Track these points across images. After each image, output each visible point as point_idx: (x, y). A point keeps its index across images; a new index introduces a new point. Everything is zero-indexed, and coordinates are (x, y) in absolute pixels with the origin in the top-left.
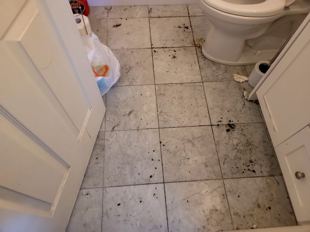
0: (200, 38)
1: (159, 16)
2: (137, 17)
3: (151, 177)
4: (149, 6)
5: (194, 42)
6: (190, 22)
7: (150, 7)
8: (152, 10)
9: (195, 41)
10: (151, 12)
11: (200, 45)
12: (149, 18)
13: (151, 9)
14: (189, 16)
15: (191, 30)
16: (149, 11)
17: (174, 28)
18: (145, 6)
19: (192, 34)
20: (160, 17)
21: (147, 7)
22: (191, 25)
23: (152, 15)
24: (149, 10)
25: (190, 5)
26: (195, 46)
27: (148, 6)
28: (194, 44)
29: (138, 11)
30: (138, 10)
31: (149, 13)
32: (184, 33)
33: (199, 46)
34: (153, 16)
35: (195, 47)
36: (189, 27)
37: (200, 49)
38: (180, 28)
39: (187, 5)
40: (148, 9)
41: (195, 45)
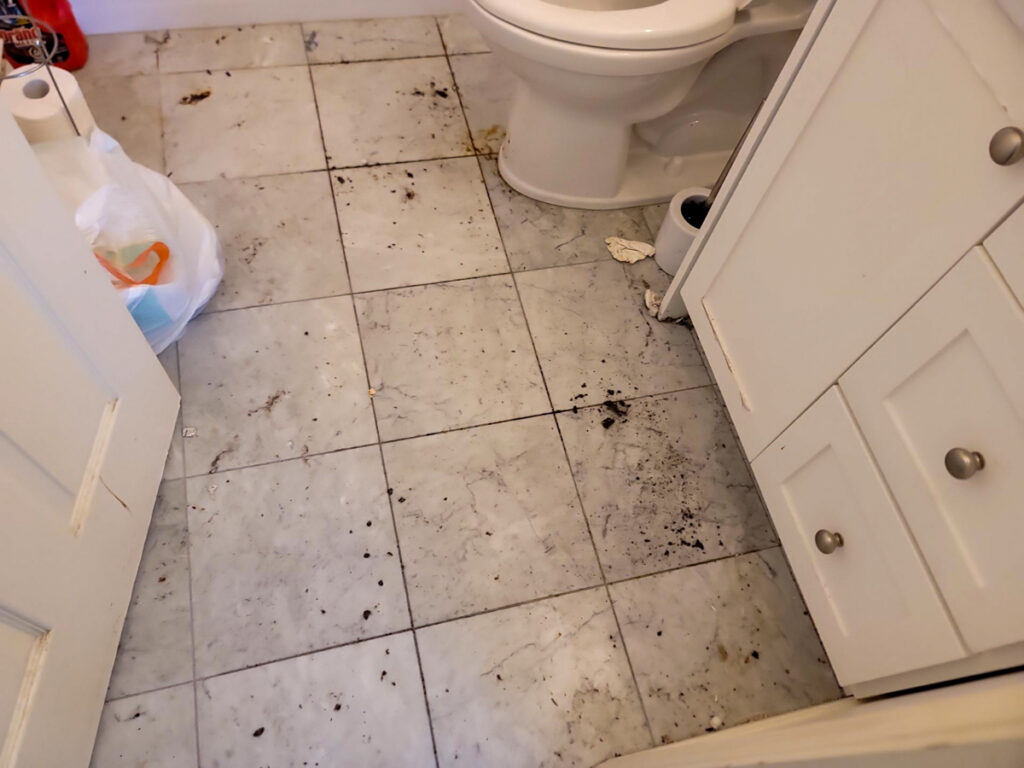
0: (488, 127)
1: (345, 60)
2: (266, 64)
3: (367, 614)
4: (304, 27)
5: (472, 140)
6: (453, 74)
7: (309, 29)
8: (316, 39)
9: (473, 136)
10: (313, 46)
11: (491, 149)
12: (310, 65)
13: (314, 35)
14: (447, 56)
15: (457, 101)
16: (305, 42)
17: (399, 96)
18: (291, 24)
19: (460, 113)
20: (347, 62)
21: (298, 27)
22: (455, 84)
23: (318, 54)
24: (307, 39)
25: (444, 17)
26: (476, 155)
27: (301, 24)
28: (471, 148)
29: (267, 44)
30: (266, 40)
31: (308, 49)
32: (435, 113)
33: (491, 153)
34: (323, 60)
35: (475, 158)
36: (451, 92)
37: (494, 162)
38: (421, 97)
39: (436, 18)
40: (304, 35)
41: (476, 149)
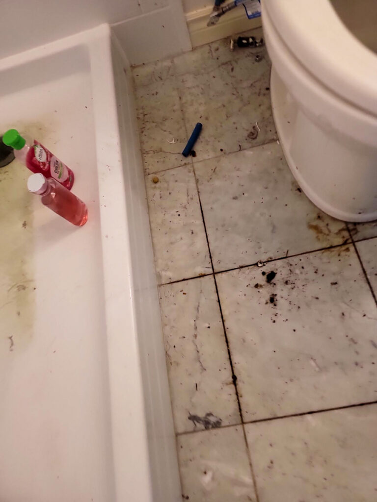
0: (312, 233)
1: (231, 379)
2: (248, 480)
4: (181, 429)
5: (331, 247)
6: (241, 267)
7: (184, 424)
8: (201, 414)
9: (328, 246)
10: (212, 419)
11: (341, 231)
12: (243, 423)
13: (193, 418)
14: (214, 274)
15: (279, 263)
16: (207, 428)
17: (279, 319)
18: (178, 446)
19: (295, 260)
20: (234, 378)
21: (183, 439)
22: (256, 264)
23: (225, 408)
24: (200, 426)
25: (159, 276)
26: (353, 243)
27: (177, 435)
28: (346, 246)
29: (213, 479)
30: (207, 479)
31: (217, 425)
32: (299, 284)
33: (348, 230)
34: (233, 406)
35: (358, 244)
36: (268, 268)
37: (359, 228)
38: (278, 298)
39: (160, 285)
40: (194, 431)
41: (345, 243)
